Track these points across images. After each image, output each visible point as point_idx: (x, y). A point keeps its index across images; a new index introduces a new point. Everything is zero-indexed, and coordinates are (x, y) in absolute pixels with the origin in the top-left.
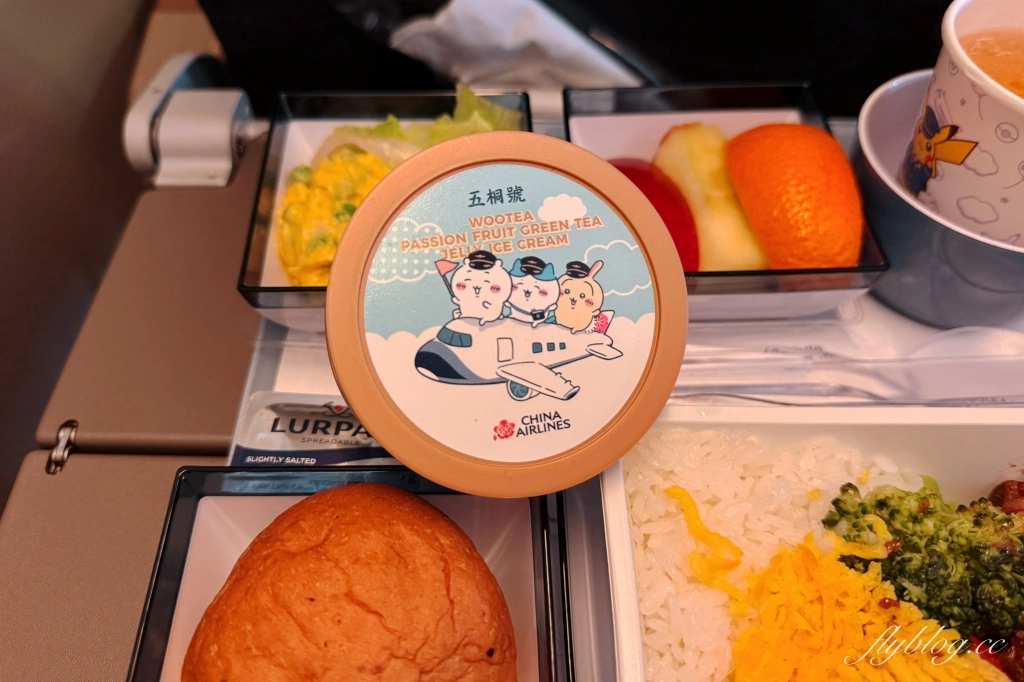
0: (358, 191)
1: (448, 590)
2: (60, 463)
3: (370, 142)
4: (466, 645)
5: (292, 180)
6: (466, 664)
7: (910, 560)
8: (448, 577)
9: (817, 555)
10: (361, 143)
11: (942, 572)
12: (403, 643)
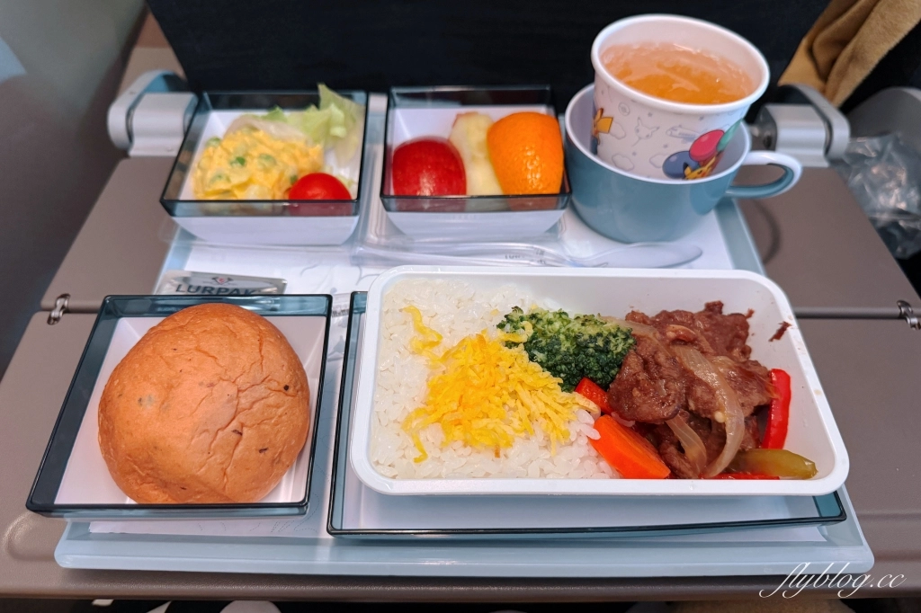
0: (250, 152)
1: (260, 351)
2: (57, 319)
3: (262, 123)
4: (269, 380)
5: (207, 144)
6: (269, 391)
7: (541, 341)
8: (261, 344)
9: (487, 340)
10: (256, 124)
11: (556, 347)
12: (228, 373)
